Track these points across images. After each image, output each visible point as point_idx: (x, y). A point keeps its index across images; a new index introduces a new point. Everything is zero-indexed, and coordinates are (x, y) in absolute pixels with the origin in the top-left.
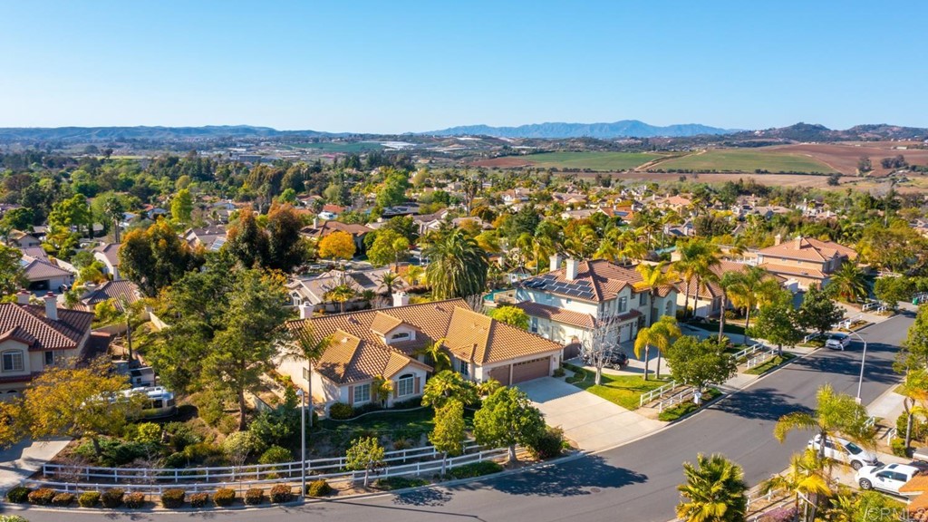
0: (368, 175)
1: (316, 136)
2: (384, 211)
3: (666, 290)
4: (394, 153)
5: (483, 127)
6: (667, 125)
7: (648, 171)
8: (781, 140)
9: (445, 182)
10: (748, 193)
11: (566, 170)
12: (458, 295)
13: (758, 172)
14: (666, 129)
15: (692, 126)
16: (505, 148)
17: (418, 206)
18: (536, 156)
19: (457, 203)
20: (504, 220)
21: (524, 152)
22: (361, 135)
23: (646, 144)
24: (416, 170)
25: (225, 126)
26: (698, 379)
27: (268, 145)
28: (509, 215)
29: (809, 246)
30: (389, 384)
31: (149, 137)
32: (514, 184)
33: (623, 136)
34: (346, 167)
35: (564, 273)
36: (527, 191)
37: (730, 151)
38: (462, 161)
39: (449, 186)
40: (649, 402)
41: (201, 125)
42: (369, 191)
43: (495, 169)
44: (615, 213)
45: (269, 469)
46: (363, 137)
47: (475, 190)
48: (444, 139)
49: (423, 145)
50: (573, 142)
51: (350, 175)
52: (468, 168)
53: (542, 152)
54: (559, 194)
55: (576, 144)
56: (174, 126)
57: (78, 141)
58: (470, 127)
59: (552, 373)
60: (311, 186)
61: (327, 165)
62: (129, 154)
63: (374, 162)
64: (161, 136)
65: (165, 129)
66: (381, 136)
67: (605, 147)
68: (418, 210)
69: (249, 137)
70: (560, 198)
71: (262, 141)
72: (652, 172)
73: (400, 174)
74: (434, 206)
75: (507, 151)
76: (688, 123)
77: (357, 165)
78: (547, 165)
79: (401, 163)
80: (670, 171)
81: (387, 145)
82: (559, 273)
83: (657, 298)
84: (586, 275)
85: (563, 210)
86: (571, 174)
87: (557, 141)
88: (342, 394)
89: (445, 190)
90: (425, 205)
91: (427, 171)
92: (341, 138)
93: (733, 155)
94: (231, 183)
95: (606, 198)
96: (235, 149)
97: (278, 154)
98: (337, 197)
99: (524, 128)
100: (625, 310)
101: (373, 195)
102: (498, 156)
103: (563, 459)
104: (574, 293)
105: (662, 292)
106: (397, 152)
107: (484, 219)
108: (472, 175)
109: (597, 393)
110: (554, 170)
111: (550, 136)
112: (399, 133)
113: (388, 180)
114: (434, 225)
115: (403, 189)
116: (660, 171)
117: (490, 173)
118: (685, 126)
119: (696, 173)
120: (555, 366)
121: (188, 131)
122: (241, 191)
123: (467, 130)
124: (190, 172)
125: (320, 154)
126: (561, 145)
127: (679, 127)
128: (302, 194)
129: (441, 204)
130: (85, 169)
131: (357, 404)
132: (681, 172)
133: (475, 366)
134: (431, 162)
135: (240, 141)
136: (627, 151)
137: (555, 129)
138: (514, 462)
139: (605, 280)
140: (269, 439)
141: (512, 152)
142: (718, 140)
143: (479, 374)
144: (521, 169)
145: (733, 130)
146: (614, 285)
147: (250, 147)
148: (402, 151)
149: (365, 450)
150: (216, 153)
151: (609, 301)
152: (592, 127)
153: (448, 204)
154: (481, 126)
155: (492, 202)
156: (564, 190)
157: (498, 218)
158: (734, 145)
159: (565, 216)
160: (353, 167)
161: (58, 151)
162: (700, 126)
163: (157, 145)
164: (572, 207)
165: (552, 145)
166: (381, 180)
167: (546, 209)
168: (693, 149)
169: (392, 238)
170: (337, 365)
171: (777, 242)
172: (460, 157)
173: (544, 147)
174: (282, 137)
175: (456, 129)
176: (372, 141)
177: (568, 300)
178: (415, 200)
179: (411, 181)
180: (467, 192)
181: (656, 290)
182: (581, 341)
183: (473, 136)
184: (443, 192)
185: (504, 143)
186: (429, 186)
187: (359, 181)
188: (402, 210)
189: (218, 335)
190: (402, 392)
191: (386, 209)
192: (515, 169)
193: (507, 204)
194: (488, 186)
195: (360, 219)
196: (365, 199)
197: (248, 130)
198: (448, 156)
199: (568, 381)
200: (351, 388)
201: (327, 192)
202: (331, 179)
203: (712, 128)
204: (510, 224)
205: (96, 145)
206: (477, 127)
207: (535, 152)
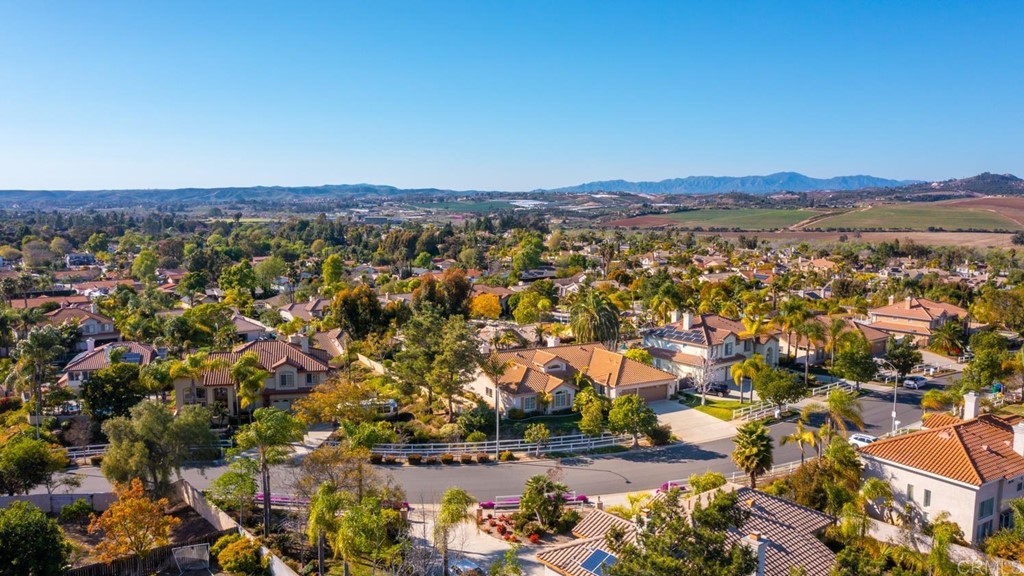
0: (501, 238)
1: (440, 195)
2: (521, 275)
3: (766, 339)
4: (524, 213)
5: (621, 182)
6: (830, 177)
7: (805, 230)
8: (962, 193)
9: (581, 244)
10: (904, 255)
11: (712, 230)
12: (597, 340)
13: (932, 230)
14: (828, 182)
15: (859, 178)
16: (645, 206)
17: (554, 270)
18: (679, 215)
19: (594, 266)
20: (640, 284)
21: (666, 210)
22: (489, 194)
23: (804, 200)
24: (550, 232)
25: (344, 185)
26: (778, 398)
27: (391, 205)
28: (646, 279)
29: (919, 306)
30: (549, 397)
31: (268, 198)
32: (652, 247)
33: (778, 190)
34: (478, 229)
35: (682, 325)
36: (666, 254)
37: (900, 206)
38: (599, 220)
39: (586, 248)
40: (740, 416)
41: (320, 183)
42: (505, 255)
43: (634, 229)
44: (755, 276)
45: (472, 446)
46: (491, 195)
47: (612, 254)
48: (577, 197)
49: (555, 202)
50: (722, 198)
51: (483, 239)
52: (604, 228)
53: (685, 210)
54: (700, 257)
55: (724, 200)
56: (292, 186)
57: (198, 204)
58: (606, 182)
59: (669, 397)
60: (446, 250)
61: (457, 228)
62: (253, 217)
63: (507, 224)
64: (279, 197)
65: (283, 190)
66: (509, 194)
67: (758, 204)
68: (555, 273)
69: (370, 196)
70: (700, 261)
71: (384, 201)
72: (809, 230)
73: (534, 237)
74: (571, 270)
75: (647, 210)
76: (855, 174)
77: (489, 227)
78: (691, 225)
79: (535, 225)
80: (830, 230)
81: (516, 204)
82: (678, 325)
83: (758, 345)
84: (699, 326)
85: (700, 274)
86: (717, 233)
87: (702, 197)
88: (516, 402)
89: (581, 253)
90: (562, 269)
91: (561, 234)
92: (467, 197)
93: (902, 211)
94: (366, 246)
95: (748, 261)
96: (358, 210)
97: (405, 215)
98: (473, 261)
99: (667, 184)
100: (731, 353)
101: (508, 258)
102: (637, 215)
103: (670, 446)
104: (688, 340)
105: (763, 340)
106: (528, 211)
107: (621, 282)
108: (609, 237)
109: (702, 410)
110: (699, 229)
111: (696, 191)
112: (528, 189)
113: (523, 243)
114: (574, 288)
115: (538, 253)
116: (818, 230)
117: (628, 234)
118: (851, 177)
119: (859, 233)
120: (671, 391)
121: (307, 191)
122: (376, 255)
123: (603, 186)
124: (323, 236)
125: (446, 214)
126: (707, 202)
127: (844, 179)
128: (437, 258)
129: (578, 268)
130: (219, 233)
131: (526, 410)
132: (842, 230)
133: (610, 388)
134: (564, 222)
135: (362, 201)
136: (782, 208)
137: (701, 184)
138: (637, 445)
139: (714, 330)
140: (470, 427)
141: (653, 210)
142: (889, 194)
143: (613, 394)
144: (663, 228)
145: (908, 181)
146: (721, 333)
147: (372, 207)
148: (533, 210)
149: (537, 431)
150: (338, 214)
151: (717, 345)
152: (743, 181)
153: (585, 268)
154: (618, 181)
155: (630, 265)
156: (705, 253)
157: (634, 282)
158: (906, 200)
159: (701, 279)
160: (485, 229)
161: (182, 214)
162: (869, 178)
163: (277, 206)
164: (711, 271)
165: (697, 202)
166: (516, 244)
167: (684, 273)
168: (857, 204)
169: (536, 300)
170: (511, 383)
171: (891, 302)
172: (595, 217)
173: (689, 204)
174: (405, 196)
175: (591, 185)
176: (501, 200)
177: (685, 345)
178: (551, 264)
179: (546, 244)
180: (604, 256)
181: (758, 339)
182: (693, 376)
183: (609, 193)
184: (580, 256)
185: (644, 200)
186: (565, 249)
187: (492, 244)
188: (539, 273)
189: (438, 358)
190: (558, 404)
191: (523, 273)
192: (656, 229)
193: (645, 267)
194: (626, 249)
195: (501, 282)
196: (501, 262)
197: (368, 189)
198: (582, 215)
199: (681, 402)
200: (522, 399)
201: (462, 256)
202: (463, 243)
203: (883, 180)
204: (645, 287)
205: (220, 207)
206: (613, 182)
207: (678, 210)
